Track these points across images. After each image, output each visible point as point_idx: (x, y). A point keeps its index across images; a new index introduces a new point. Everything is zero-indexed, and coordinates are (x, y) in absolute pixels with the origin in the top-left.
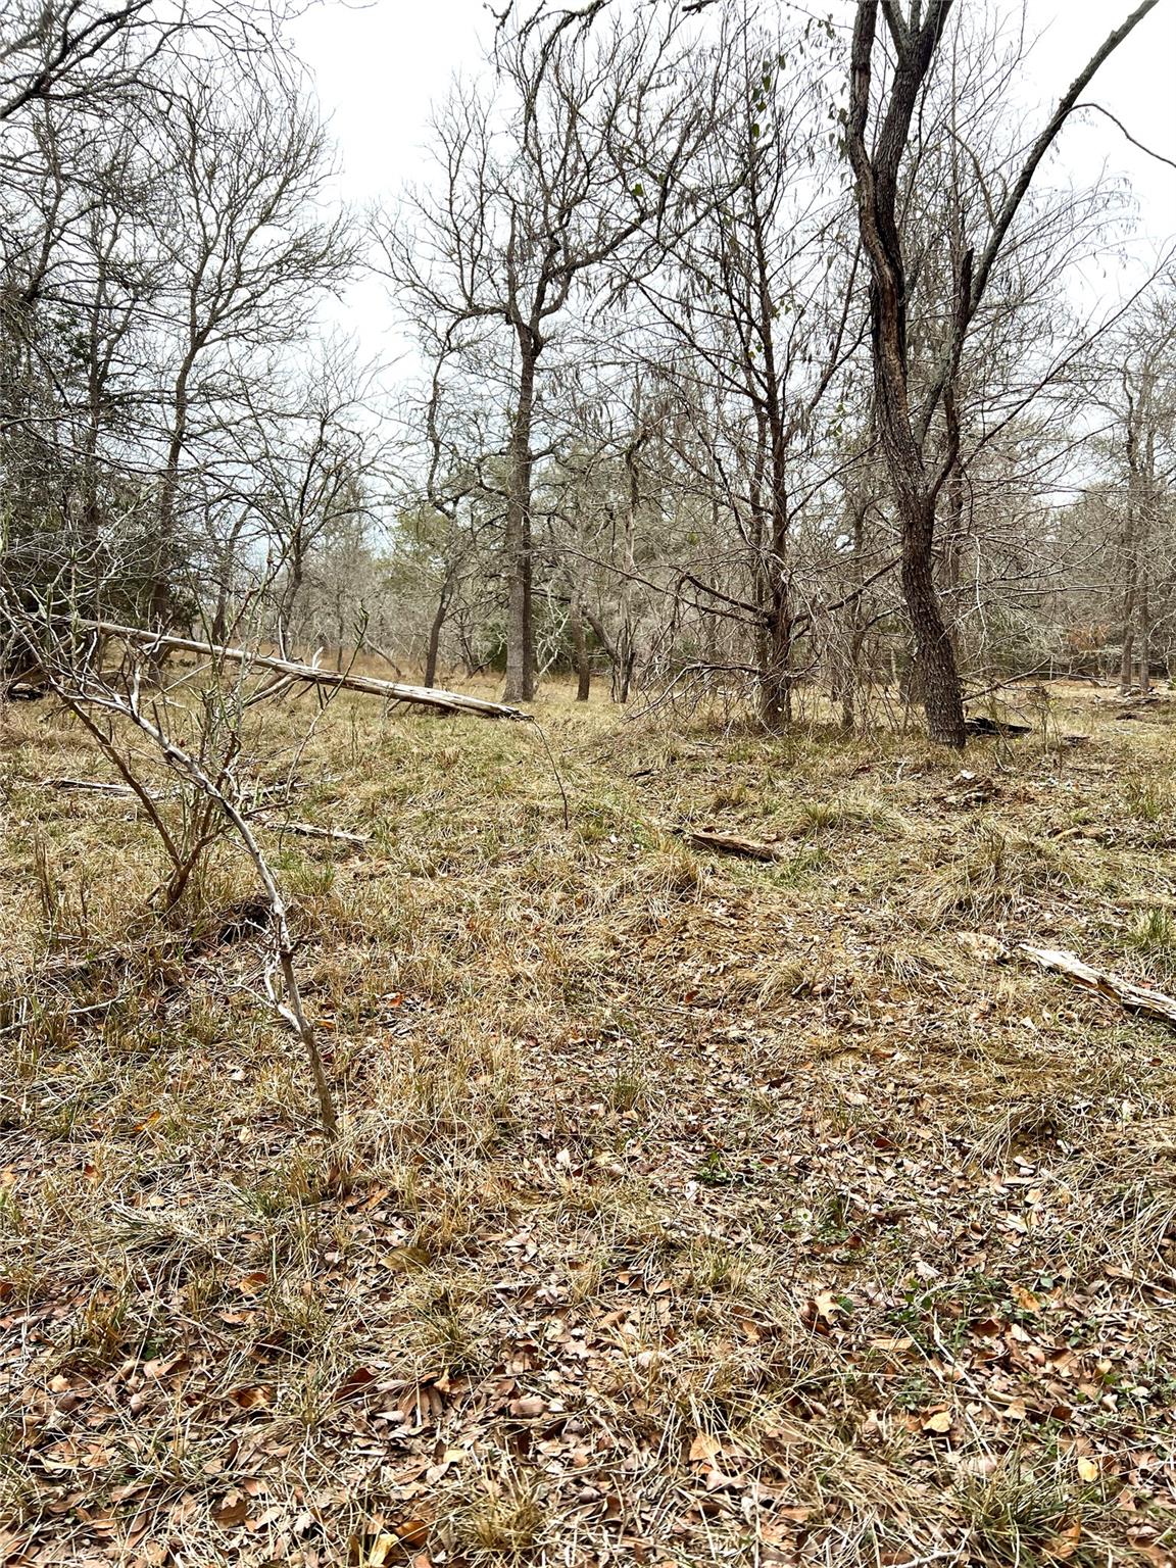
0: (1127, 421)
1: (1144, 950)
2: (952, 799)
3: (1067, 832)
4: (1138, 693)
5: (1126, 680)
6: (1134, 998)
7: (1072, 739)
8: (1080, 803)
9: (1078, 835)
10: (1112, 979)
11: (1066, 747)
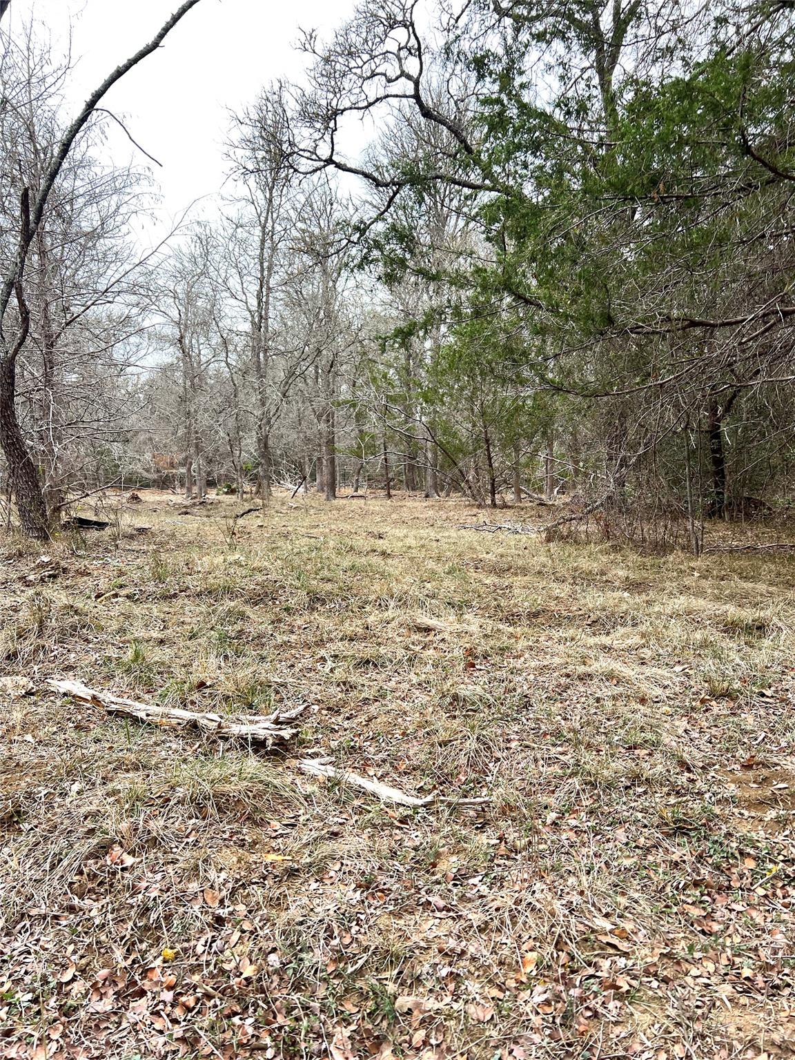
0: (178, 324)
1: (128, 671)
2: (31, 578)
3: (107, 595)
4: (195, 498)
5: (189, 490)
6: (113, 706)
7: (138, 530)
8: (121, 574)
9: (116, 596)
10: (101, 696)
11: (135, 535)
